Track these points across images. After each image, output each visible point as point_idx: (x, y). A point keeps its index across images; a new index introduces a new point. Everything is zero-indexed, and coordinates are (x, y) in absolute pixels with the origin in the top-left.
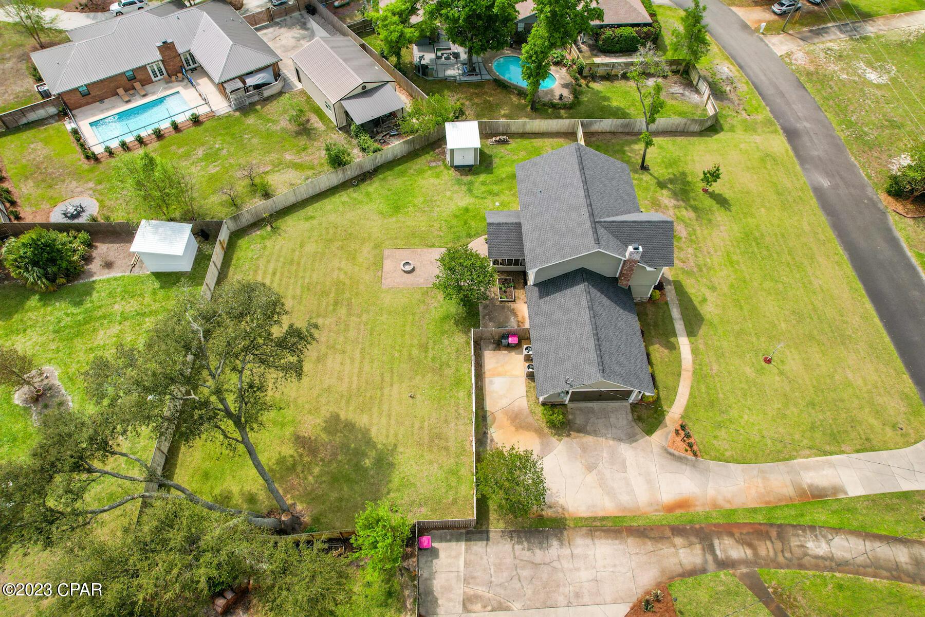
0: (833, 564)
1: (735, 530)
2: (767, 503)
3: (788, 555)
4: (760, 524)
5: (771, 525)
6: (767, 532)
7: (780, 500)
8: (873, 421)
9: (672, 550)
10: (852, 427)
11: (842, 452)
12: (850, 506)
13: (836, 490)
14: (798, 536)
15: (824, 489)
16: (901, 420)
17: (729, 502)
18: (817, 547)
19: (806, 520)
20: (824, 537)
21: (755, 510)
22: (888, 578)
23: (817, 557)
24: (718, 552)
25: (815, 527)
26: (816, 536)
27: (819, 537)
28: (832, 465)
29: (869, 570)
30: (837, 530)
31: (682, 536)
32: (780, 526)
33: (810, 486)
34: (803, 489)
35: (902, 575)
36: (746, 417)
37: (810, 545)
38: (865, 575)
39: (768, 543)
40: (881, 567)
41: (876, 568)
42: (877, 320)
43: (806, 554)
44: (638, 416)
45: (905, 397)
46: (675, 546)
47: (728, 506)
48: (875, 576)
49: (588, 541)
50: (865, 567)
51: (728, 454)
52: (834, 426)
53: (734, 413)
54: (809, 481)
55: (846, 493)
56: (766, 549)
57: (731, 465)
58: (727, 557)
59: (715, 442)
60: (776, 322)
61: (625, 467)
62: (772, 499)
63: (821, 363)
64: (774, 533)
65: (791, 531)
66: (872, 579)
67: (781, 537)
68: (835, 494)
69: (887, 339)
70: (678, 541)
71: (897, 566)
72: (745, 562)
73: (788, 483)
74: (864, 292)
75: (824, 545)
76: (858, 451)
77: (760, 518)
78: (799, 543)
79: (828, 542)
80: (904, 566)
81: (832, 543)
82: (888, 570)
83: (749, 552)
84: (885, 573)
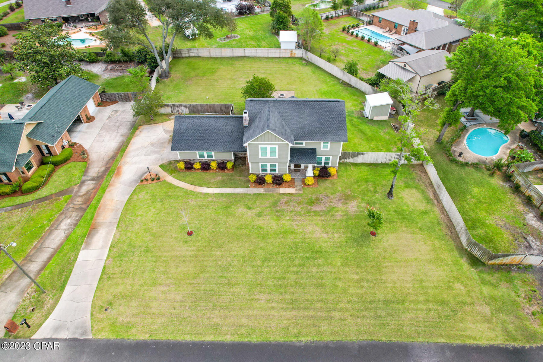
0: (53, 228)
1: (95, 190)
2: (100, 208)
3: (70, 209)
4: (91, 202)
5: (88, 206)
6: (86, 203)
7: (98, 213)
8: (120, 289)
9: (100, 166)
10: (122, 271)
11: (108, 258)
12: (76, 249)
13: (88, 244)
14: (76, 217)
15: (92, 238)
16: (112, 313)
17: (110, 191)
18: (66, 224)
19: (81, 223)
20: (69, 229)
21: (99, 201)
22: (29, 253)
23: (61, 221)
24: (89, 182)
25: (76, 226)
26: (71, 225)
27: (70, 226)
28: (102, 248)
29: (40, 245)
30: (67, 237)
31: (104, 170)
32: (85, 210)
33: (97, 231)
34: (98, 227)
35: (25, 262)
36: (154, 210)
37: (69, 221)
38: (39, 242)
39: (81, 203)
40: (36, 252)
41: (38, 249)
42: (210, 338)
43: (66, 217)
44: (172, 163)
45: (129, 326)
46: (101, 167)
47: (108, 190)
48: (35, 247)
49: (120, 141)
50: (42, 243)
51: (135, 197)
52: (127, 259)
53: (158, 205)
54: (100, 231)
55: (83, 249)
56: (79, 201)
57: (128, 197)
58: (85, 185)
59: (145, 192)
60: (223, 249)
61: (147, 155)
62: (100, 210)
63: (179, 270)
64: (84, 206)
65: (80, 214)
66: (34, 244)
67: (80, 209)
68: (86, 242)
69: (188, 338)
70: (103, 169)
71: (31, 261)
72: (78, 192)
73: (105, 221)
74: (246, 340)
75: (65, 227)
76: (104, 268)
77: (94, 202)
78: (72, 216)
79: (65, 230)
80: (29, 265)
81: (63, 232)
82: (33, 255)
83: (81, 194)
84: (33, 252)
